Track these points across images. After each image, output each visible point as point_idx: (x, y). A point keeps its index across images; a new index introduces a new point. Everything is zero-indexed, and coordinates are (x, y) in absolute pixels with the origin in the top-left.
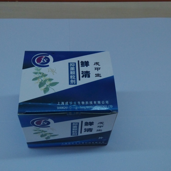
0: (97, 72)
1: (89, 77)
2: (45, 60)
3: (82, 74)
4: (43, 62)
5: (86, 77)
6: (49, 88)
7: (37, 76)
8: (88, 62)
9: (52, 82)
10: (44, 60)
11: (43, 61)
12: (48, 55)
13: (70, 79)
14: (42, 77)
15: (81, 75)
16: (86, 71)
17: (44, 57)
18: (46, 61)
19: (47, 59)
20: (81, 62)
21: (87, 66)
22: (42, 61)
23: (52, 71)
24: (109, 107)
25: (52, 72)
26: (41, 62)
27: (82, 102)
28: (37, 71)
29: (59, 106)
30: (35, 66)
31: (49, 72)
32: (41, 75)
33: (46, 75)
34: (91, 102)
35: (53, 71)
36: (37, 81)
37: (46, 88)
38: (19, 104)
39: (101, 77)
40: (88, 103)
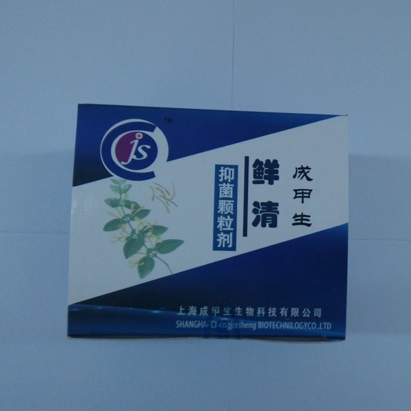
0: (298, 207)
1: (274, 225)
2: (144, 149)
3: (255, 211)
4: (135, 157)
5: (264, 225)
6: (155, 258)
7: (118, 213)
8: (276, 164)
9: (165, 237)
10: (140, 150)
11: (137, 153)
12: (152, 129)
13: (216, 231)
14: (133, 219)
15: (252, 217)
16: (266, 201)
17: (139, 134)
18: (145, 155)
19: (148, 147)
20: (254, 166)
21: (271, 183)
22: (132, 156)
23: (164, 197)
24: (323, 326)
25: (164, 200)
26: (130, 160)
27: (247, 309)
28: (117, 196)
29: (181, 318)
30: (111, 176)
31: (153, 198)
32: (128, 211)
33: (145, 213)
34: (274, 309)
35: (168, 197)
36: (118, 233)
37: (144, 260)
38: (70, 307)
39: (309, 225)
40: (264, 313)
